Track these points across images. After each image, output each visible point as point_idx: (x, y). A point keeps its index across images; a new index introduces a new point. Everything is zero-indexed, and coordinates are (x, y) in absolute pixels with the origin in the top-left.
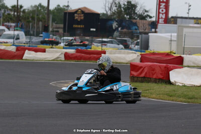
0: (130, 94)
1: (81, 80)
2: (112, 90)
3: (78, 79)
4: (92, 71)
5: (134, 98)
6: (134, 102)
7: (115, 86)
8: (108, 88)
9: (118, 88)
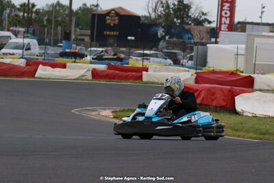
0: (212, 128)
1: (149, 108)
2: (190, 121)
3: (145, 107)
4: (163, 96)
5: (217, 132)
6: (216, 138)
7: (193, 117)
8: (185, 119)
9: (197, 119)
